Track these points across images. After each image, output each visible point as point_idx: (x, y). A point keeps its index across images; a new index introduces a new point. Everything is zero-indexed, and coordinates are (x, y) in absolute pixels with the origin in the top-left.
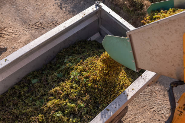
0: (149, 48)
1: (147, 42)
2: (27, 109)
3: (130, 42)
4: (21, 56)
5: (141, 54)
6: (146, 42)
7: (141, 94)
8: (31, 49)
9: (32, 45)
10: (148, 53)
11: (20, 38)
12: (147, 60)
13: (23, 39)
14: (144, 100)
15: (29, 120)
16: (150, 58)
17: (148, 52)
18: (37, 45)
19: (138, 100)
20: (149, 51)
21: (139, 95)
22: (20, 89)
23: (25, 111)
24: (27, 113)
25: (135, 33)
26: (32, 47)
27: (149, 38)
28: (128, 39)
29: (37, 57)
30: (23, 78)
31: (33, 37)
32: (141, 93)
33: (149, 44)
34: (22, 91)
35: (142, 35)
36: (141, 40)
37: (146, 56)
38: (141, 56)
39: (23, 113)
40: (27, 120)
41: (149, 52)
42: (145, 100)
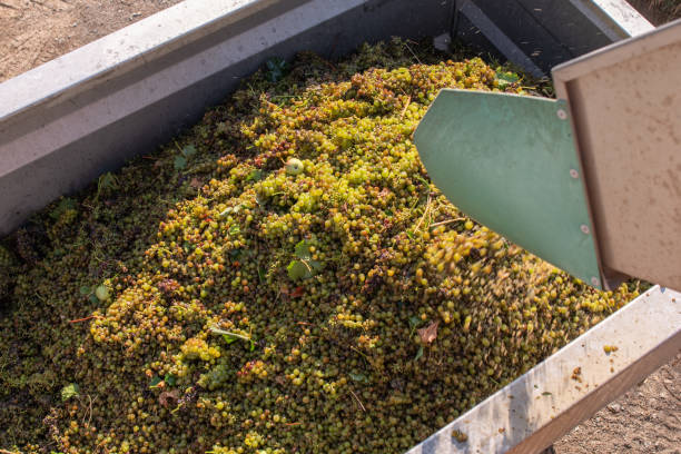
0: (671, 159)
1: (658, 122)
2: (34, 372)
3: (570, 122)
4: (51, 98)
5: (627, 190)
6: (654, 124)
7: (613, 412)
8: (101, 69)
9: (110, 52)
10: (666, 185)
11: (25, 28)
12: (660, 226)
13: (37, 35)
14: (627, 446)
15: (38, 431)
16: (673, 213)
17: (666, 177)
18: (136, 52)
19: (593, 442)
20: (669, 172)
21: (602, 413)
22: (14, 265)
23: (21, 382)
24: (31, 392)
25: (596, 74)
26: (109, 62)
27: (669, 100)
28: (559, 105)
29: (120, 116)
30: (39, 214)
31: (86, 31)
32: (615, 406)
33: (671, 134)
34: (21, 277)
35: (635, 82)
36: (628, 110)
37: (652, 201)
38: (625, 202)
39: (15, 391)
40: (25, 428)
41: (669, 182)
42: (635, 445)
